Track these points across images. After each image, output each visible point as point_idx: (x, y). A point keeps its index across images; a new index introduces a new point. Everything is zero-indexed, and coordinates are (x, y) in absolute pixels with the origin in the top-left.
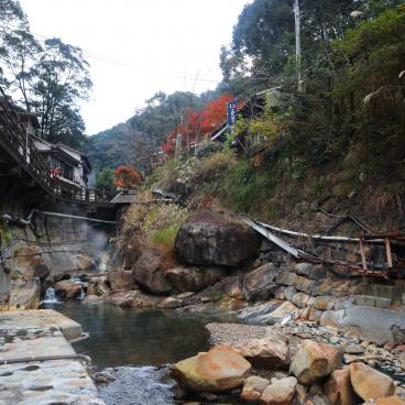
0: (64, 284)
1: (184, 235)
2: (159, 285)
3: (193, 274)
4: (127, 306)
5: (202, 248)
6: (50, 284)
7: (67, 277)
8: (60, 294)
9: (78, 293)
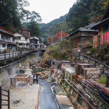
0: (33, 65)
1: (46, 61)
2: (44, 66)
3: (47, 65)
4: (40, 69)
5: (48, 62)
6: (32, 65)
7: (34, 64)
8: (33, 67)
9: (35, 67)
